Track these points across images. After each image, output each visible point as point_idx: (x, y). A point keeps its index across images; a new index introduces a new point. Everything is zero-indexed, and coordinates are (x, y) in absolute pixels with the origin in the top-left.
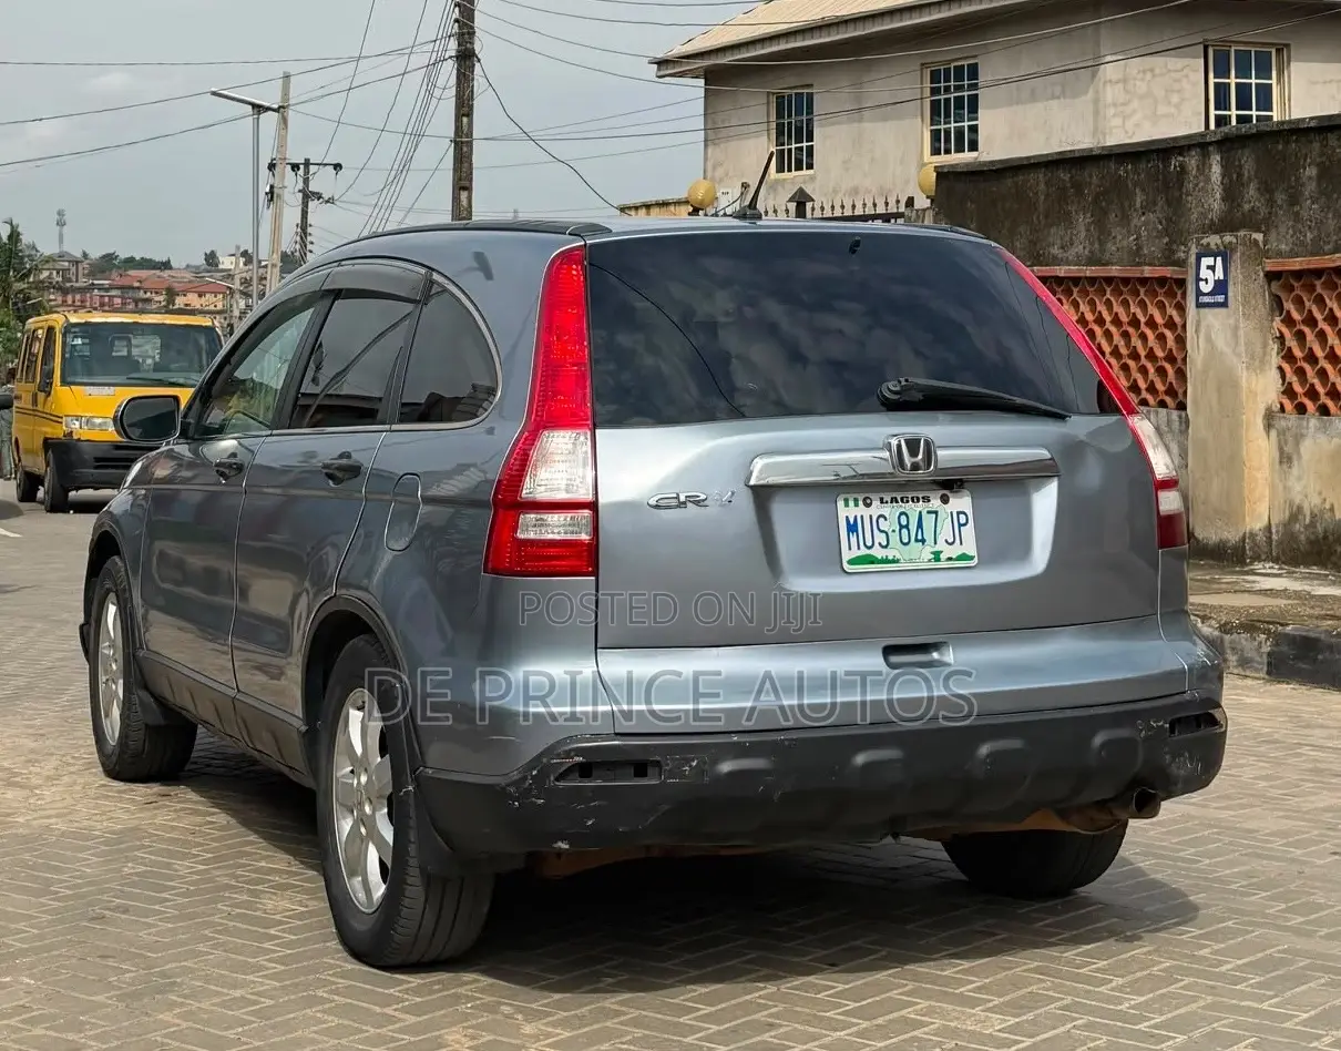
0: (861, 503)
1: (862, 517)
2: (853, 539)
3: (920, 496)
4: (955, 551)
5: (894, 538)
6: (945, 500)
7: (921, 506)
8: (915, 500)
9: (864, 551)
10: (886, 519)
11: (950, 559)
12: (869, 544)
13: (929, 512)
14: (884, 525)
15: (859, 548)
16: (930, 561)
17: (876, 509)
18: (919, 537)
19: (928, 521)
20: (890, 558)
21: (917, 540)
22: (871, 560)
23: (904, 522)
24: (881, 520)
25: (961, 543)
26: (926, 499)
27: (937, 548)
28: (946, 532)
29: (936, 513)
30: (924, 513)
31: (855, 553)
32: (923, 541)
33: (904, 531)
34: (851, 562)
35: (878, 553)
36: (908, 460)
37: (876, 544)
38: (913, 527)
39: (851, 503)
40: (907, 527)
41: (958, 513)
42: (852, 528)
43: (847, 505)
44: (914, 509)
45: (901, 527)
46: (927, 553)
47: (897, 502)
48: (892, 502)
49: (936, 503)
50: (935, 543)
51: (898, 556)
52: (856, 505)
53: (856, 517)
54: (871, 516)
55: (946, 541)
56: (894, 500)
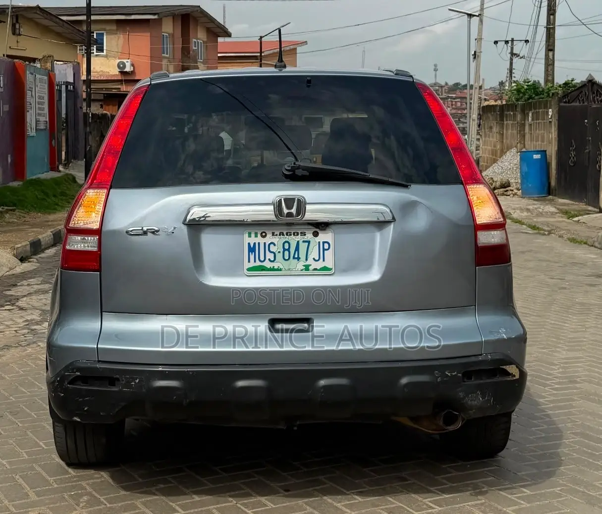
0: (259, 235)
1: (259, 243)
2: (252, 257)
3: (299, 232)
4: (320, 265)
5: (279, 257)
6: (316, 234)
7: (299, 238)
8: (297, 234)
9: (258, 263)
10: (275, 245)
11: (315, 269)
12: (262, 258)
13: (304, 242)
14: (273, 248)
15: (255, 261)
16: (302, 270)
17: (269, 239)
18: (296, 256)
19: (303, 247)
20: (276, 268)
21: (294, 258)
22: (263, 269)
23: (287, 246)
24: (272, 246)
25: (324, 260)
26: (304, 234)
27: (307, 263)
28: (314, 253)
29: (309, 242)
30: (301, 243)
31: (252, 264)
32: (298, 258)
33: (287, 253)
34: (249, 270)
35: (267, 264)
36: (286, 211)
37: (267, 260)
38: (292, 250)
39: (253, 235)
40: (288, 250)
41: (324, 243)
42: (252, 249)
43: (250, 236)
44: (293, 240)
45: (284, 250)
46: (300, 265)
47: (283, 235)
48: (280, 235)
49: (309, 236)
50: (307, 260)
51: (281, 267)
52: (256, 236)
53: (255, 243)
54: (265, 243)
55: (314, 259)
56: (281, 234)
